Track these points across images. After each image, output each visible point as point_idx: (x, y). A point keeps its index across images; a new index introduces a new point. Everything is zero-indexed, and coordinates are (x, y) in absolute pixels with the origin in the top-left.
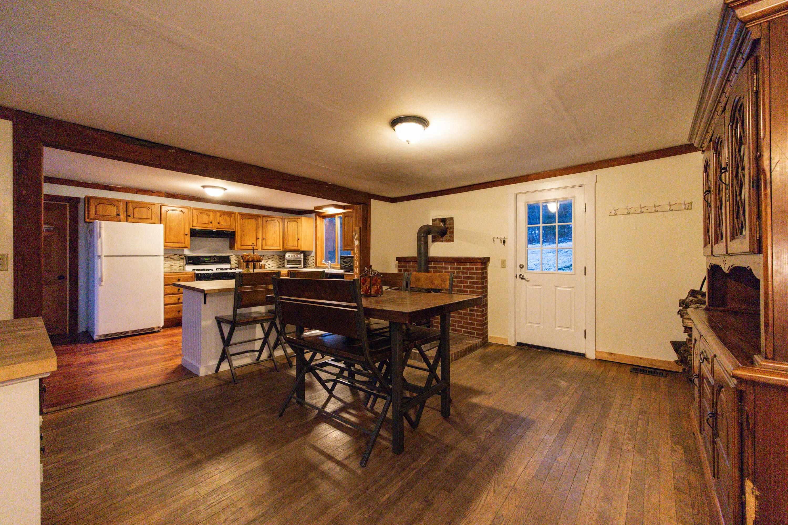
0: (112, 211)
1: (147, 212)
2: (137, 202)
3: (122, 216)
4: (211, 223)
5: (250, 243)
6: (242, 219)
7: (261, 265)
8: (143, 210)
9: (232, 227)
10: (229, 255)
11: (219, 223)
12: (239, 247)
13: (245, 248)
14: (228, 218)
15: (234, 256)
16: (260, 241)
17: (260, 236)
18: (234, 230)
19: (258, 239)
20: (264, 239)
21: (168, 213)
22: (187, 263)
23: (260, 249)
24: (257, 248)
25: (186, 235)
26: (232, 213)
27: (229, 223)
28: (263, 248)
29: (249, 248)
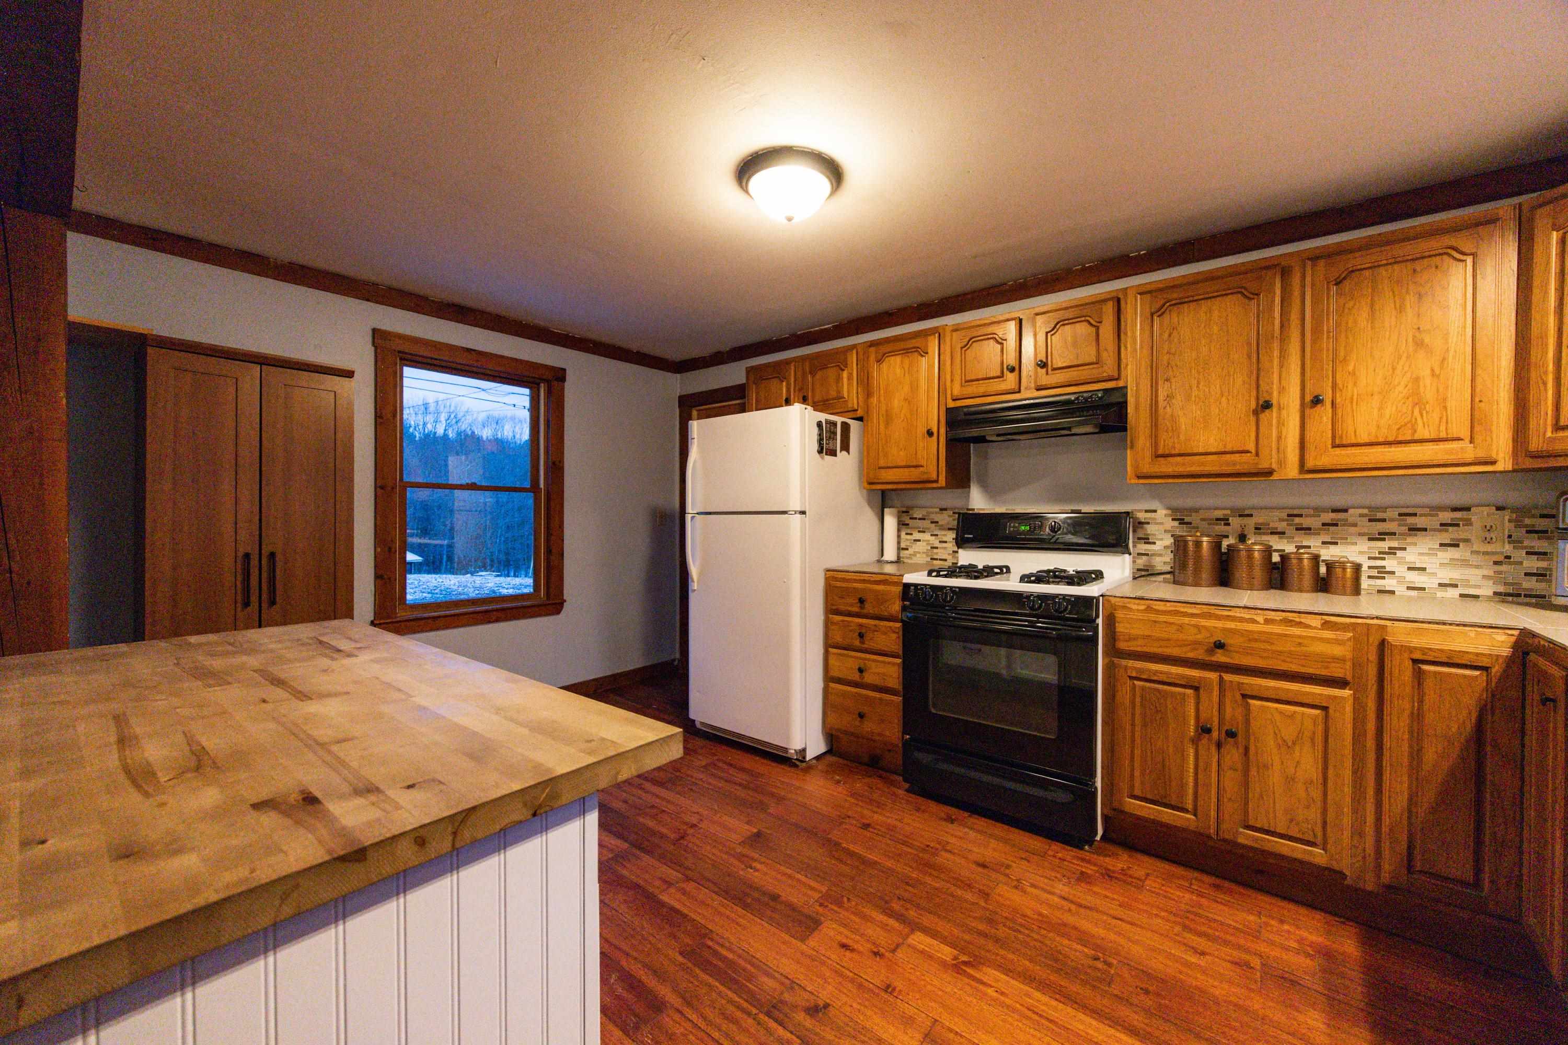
0: (779, 393)
2: (818, 356)
4: (1012, 370)
5: (1208, 440)
6: (1160, 312)
7: (1330, 566)
8: (831, 373)
9: (1109, 368)
10: (1137, 507)
11: (1043, 365)
12: (1146, 468)
13: (1180, 469)
14: (1082, 329)
15: (1162, 513)
16: (1281, 423)
17: (1282, 390)
18: (1121, 384)
19: (1267, 406)
20: (1317, 401)
21: (884, 366)
22: (961, 543)
23: (1292, 471)
24: (1264, 465)
25: (930, 433)
26: (1105, 301)
27: (1089, 354)
28: (1310, 463)
29: (1208, 469)
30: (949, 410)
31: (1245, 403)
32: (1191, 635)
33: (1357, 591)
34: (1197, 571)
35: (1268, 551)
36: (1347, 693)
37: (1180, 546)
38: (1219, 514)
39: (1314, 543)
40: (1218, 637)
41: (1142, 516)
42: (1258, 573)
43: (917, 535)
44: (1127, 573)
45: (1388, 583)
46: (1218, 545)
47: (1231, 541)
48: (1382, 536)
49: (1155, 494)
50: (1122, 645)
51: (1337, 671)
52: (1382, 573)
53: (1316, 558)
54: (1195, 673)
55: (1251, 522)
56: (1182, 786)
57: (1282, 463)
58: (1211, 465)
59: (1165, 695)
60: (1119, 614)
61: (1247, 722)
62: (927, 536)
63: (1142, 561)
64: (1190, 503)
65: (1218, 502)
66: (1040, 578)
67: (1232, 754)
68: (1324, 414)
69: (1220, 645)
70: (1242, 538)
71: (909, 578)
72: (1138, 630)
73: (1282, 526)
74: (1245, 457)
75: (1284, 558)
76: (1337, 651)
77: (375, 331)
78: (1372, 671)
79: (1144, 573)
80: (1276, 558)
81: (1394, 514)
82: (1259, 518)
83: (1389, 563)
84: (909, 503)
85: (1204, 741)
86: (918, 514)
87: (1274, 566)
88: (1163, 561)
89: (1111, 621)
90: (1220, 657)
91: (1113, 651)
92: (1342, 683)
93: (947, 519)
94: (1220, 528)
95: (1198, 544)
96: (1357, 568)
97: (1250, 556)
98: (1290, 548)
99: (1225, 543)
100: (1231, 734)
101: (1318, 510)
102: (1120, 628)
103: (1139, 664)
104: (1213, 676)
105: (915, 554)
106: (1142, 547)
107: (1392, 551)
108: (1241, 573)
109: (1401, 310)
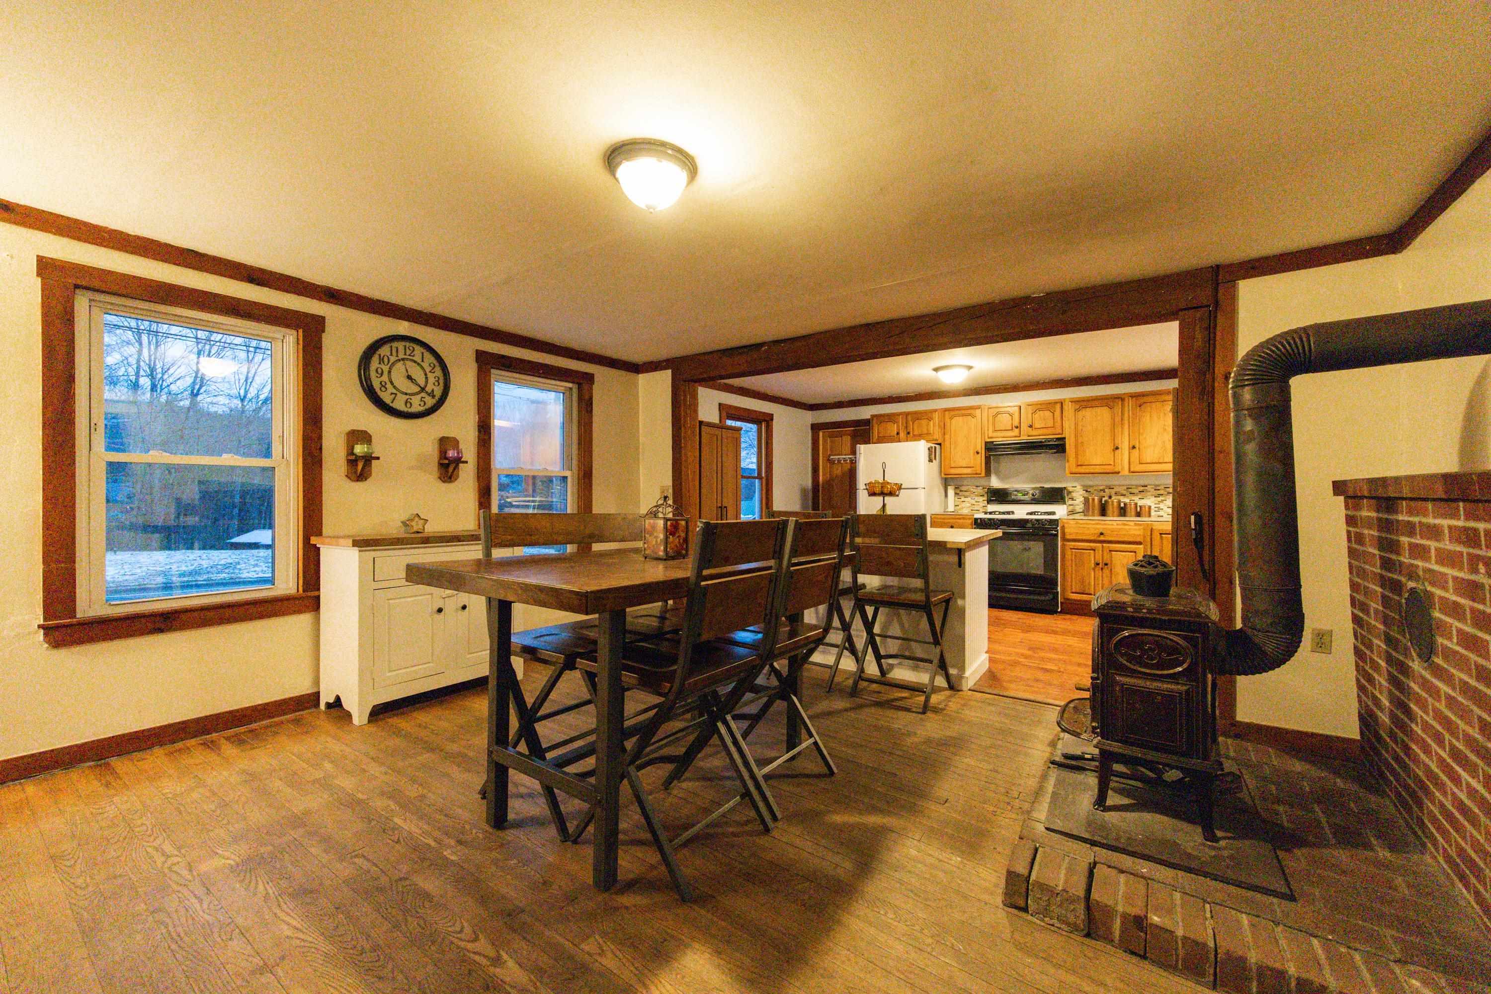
0: (893, 429)
1: (928, 425)
2: (916, 413)
3: (902, 435)
4: (1017, 427)
5: (1097, 460)
6: (1077, 410)
7: (1141, 507)
8: (924, 422)
9: (1059, 431)
10: (1068, 485)
11: (1031, 426)
12: (1074, 470)
13: (1087, 471)
14: (1048, 414)
15: (1079, 487)
16: (1122, 454)
17: (1122, 442)
18: (1063, 436)
19: (1117, 448)
20: (1134, 447)
21: (954, 421)
22: (989, 501)
23: (1126, 472)
24: (1116, 470)
25: (978, 453)
26: (1056, 403)
27: (1050, 424)
28: (1132, 470)
29: (1097, 471)
30: (986, 443)
31: (1109, 447)
32: (1092, 531)
33: (1150, 516)
34: (1093, 512)
35: (1119, 502)
36: (1141, 546)
37: (1086, 501)
38: (1101, 488)
39: (1136, 499)
40: (1101, 531)
41: (1071, 489)
42: (1116, 511)
43: (963, 499)
44: (1065, 512)
45: (1161, 513)
46: (1101, 500)
47: (1106, 498)
48: (1159, 496)
49: (1076, 480)
50: (1068, 537)
51: (1138, 540)
52: (1159, 509)
53: (1136, 504)
54: (1092, 544)
55: (1113, 491)
56: (1089, 584)
57: (1123, 468)
58: (1098, 469)
59: (1083, 553)
60: (1066, 525)
61: (1111, 560)
62: (969, 499)
63: (1071, 508)
64: (1091, 483)
65: (1100, 483)
66: (1031, 514)
67: (1106, 571)
68: (1136, 452)
69: (1102, 534)
70: (1110, 497)
71: (977, 516)
72: (1072, 531)
73: (1124, 492)
74: (1109, 467)
75: (1125, 504)
76: (1138, 533)
77: (720, 404)
78: (1149, 539)
79: (1072, 512)
80: (1122, 505)
81: (1162, 487)
82: (1116, 489)
83: (1161, 506)
84: (960, 483)
85: (1097, 569)
86: (963, 488)
87: (1122, 508)
88: (1080, 507)
89: (1063, 527)
90: (1102, 538)
91: (1064, 539)
92: (1139, 543)
93: (980, 490)
94: (1102, 494)
95: (1093, 500)
96: (1150, 507)
97: (1113, 504)
98: (1127, 500)
99: (1104, 499)
100: (1106, 564)
101: (1137, 486)
102: (1066, 530)
103: (1073, 543)
104: (1099, 545)
105: (962, 508)
106: (1071, 502)
107: (1162, 501)
108: (1110, 510)
109: (1159, 418)
